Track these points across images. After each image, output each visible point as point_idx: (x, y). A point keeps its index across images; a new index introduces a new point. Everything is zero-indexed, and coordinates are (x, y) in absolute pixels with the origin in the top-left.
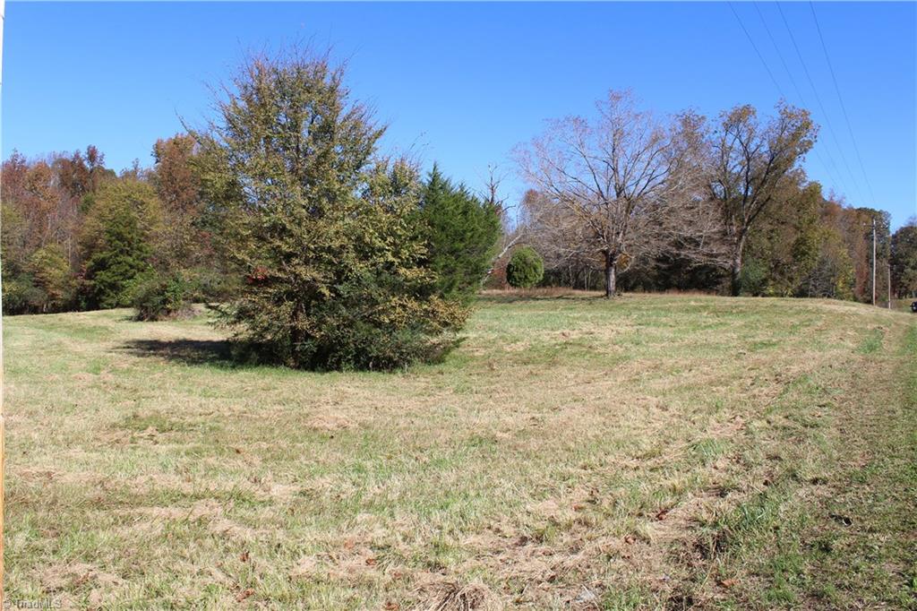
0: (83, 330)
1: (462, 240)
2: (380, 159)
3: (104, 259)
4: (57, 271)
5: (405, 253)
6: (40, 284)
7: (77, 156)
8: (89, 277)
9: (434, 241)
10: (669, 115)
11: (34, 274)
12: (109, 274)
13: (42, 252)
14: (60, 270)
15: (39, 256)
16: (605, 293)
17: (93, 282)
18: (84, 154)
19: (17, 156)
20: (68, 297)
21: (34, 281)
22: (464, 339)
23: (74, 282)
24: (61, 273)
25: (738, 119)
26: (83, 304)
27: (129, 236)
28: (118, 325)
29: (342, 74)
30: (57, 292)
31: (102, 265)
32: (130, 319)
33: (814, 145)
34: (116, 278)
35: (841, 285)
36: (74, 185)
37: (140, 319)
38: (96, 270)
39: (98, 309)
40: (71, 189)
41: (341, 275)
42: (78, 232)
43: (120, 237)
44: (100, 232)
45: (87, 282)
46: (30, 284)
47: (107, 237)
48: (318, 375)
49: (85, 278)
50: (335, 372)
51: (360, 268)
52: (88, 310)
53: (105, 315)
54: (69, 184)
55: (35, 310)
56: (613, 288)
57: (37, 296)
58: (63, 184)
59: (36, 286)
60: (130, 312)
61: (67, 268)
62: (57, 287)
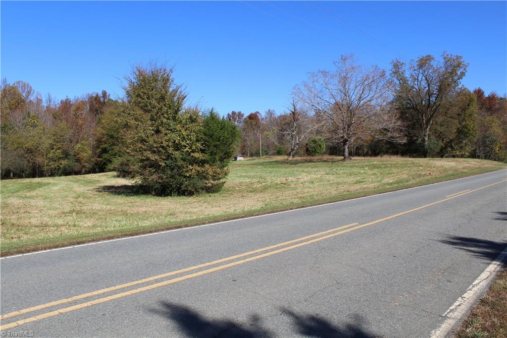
0: (90, 182)
1: (219, 141)
2: (186, 108)
3: (105, 147)
4: (85, 154)
5: (194, 147)
6: (78, 160)
7: (97, 95)
8: (99, 157)
9: (207, 142)
10: (373, 66)
11: (75, 156)
12: (108, 155)
13: (79, 145)
14: (87, 154)
15: (78, 147)
16: (343, 158)
17: (101, 159)
18: (100, 94)
19: (68, 99)
20: (91, 166)
21: (76, 159)
22: (225, 182)
23: (93, 160)
24: (87, 155)
25: (424, 63)
26: (97, 170)
27: (117, 136)
28: (109, 179)
29: (172, 72)
30: (86, 164)
31: (105, 151)
32: (114, 177)
33: (466, 74)
34: (111, 157)
35: (497, 149)
36: (97, 110)
37: (119, 176)
38: (101, 154)
39: (104, 172)
40: (95, 112)
41: (169, 157)
42: (95, 135)
43: (112, 137)
44: (104, 135)
45: (99, 159)
46: (74, 160)
47: (106, 137)
48: (163, 198)
49: (98, 157)
50: (169, 197)
51: (177, 154)
52: (99, 173)
53: (105, 175)
54: (93, 110)
55: (77, 173)
56: (347, 156)
57: (77, 167)
58: (91, 110)
59: (76, 162)
60: (115, 173)
61: (90, 152)
62: (85, 162)
